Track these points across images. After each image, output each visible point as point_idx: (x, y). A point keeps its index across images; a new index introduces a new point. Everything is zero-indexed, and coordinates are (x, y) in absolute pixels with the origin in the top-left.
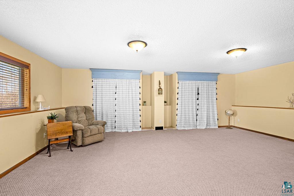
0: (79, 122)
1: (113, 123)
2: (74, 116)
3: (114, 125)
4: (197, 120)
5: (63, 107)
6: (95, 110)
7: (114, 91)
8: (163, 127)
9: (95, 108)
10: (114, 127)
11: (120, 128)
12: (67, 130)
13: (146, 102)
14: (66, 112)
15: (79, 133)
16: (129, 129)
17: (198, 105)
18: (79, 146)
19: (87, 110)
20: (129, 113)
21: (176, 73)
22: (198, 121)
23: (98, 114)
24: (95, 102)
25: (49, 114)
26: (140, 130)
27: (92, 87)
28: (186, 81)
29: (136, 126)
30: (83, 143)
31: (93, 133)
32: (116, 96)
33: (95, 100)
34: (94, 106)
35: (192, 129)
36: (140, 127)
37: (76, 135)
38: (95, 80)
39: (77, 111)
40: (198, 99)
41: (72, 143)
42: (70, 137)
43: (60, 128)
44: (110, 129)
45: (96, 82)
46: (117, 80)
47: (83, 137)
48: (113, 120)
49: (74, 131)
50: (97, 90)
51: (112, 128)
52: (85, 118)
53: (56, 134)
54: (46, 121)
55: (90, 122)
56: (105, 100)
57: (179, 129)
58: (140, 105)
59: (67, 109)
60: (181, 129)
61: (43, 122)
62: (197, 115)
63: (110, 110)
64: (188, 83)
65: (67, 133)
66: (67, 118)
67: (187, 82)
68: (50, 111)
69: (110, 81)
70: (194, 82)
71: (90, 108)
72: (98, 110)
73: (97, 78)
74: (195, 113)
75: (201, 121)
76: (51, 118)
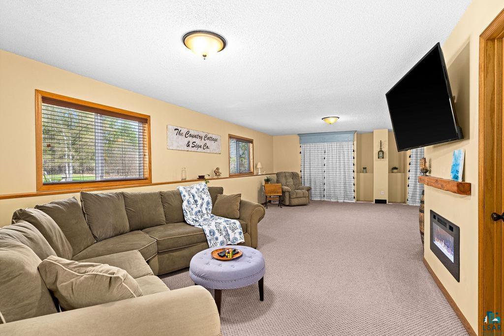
0: (287, 186)
1: (322, 192)
2: (283, 180)
3: (322, 194)
5: (274, 173)
6: (303, 177)
7: (322, 156)
8: (386, 200)
9: (303, 175)
10: (323, 196)
11: (329, 197)
12: (278, 191)
13: (366, 168)
14: (277, 177)
15: (287, 194)
16: (339, 198)
18: (287, 206)
19: (294, 176)
20: (340, 181)
23: (306, 181)
24: (303, 168)
25: (265, 177)
26: (354, 201)
27: (300, 153)
29: (349, 197)
30: (290, 203)
31: (298, 196)
32: (325, 161)
33: (303, 166)
34: (303, 173)
36: (354, 198)
37: (285, 196)
38: (303, 146)
39: (286, 176)
41: (282, 203)
42: (280, 196)
43: (273, 188)
44: (319, 198)
45: (303, 148)
46: (326, 144)
47: (290, 198)
48: (322, 187)
49: (283, 192)
50: (305, 156)
51: (321, 197)
52: (292, 183)
53: (271, 193)
54: (264, 183)
55: (297, 186)
56: (313, 166)
57: (410, 204)
58: (354, 172)
59: (277, 174)
61: (261, 184)
63: (318, 177)
65: (278, 193)
66: (278, 182)
68: (266, 176)
69: (319, 145)
71: (298, 174)
72: (306, 177)
73: (305, 143)
76: (267, 181)
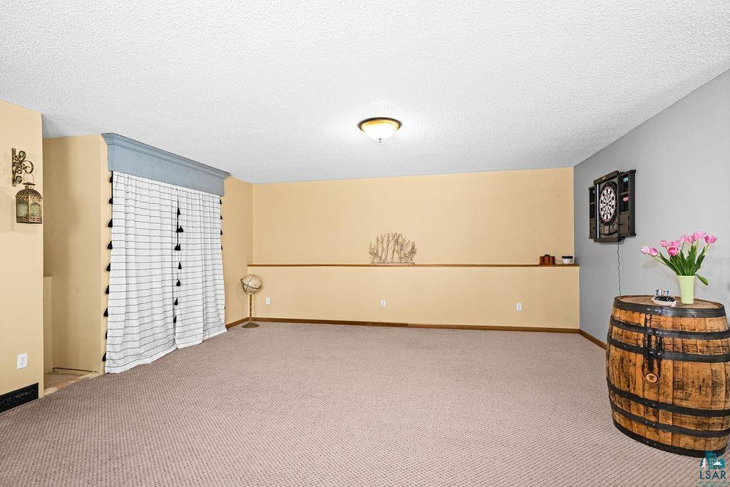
4: (175, 321)
8: (37, 387)
17: (180, 267)
21: (102, 139)
22: (178, 324)
28: (140, 179)
35: (162, 354)
40: (178, 248)
60: (128, 367)
62: (176, 303)
64: (146, 186)
67: (145, 183)
70: (167, 188)
74: (170, 295)
75: (188, 322)
